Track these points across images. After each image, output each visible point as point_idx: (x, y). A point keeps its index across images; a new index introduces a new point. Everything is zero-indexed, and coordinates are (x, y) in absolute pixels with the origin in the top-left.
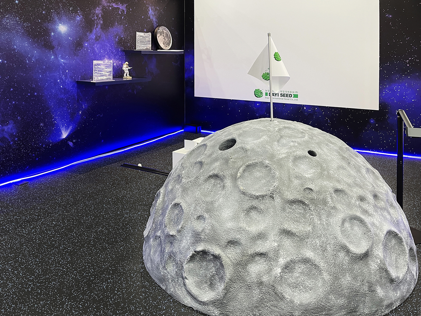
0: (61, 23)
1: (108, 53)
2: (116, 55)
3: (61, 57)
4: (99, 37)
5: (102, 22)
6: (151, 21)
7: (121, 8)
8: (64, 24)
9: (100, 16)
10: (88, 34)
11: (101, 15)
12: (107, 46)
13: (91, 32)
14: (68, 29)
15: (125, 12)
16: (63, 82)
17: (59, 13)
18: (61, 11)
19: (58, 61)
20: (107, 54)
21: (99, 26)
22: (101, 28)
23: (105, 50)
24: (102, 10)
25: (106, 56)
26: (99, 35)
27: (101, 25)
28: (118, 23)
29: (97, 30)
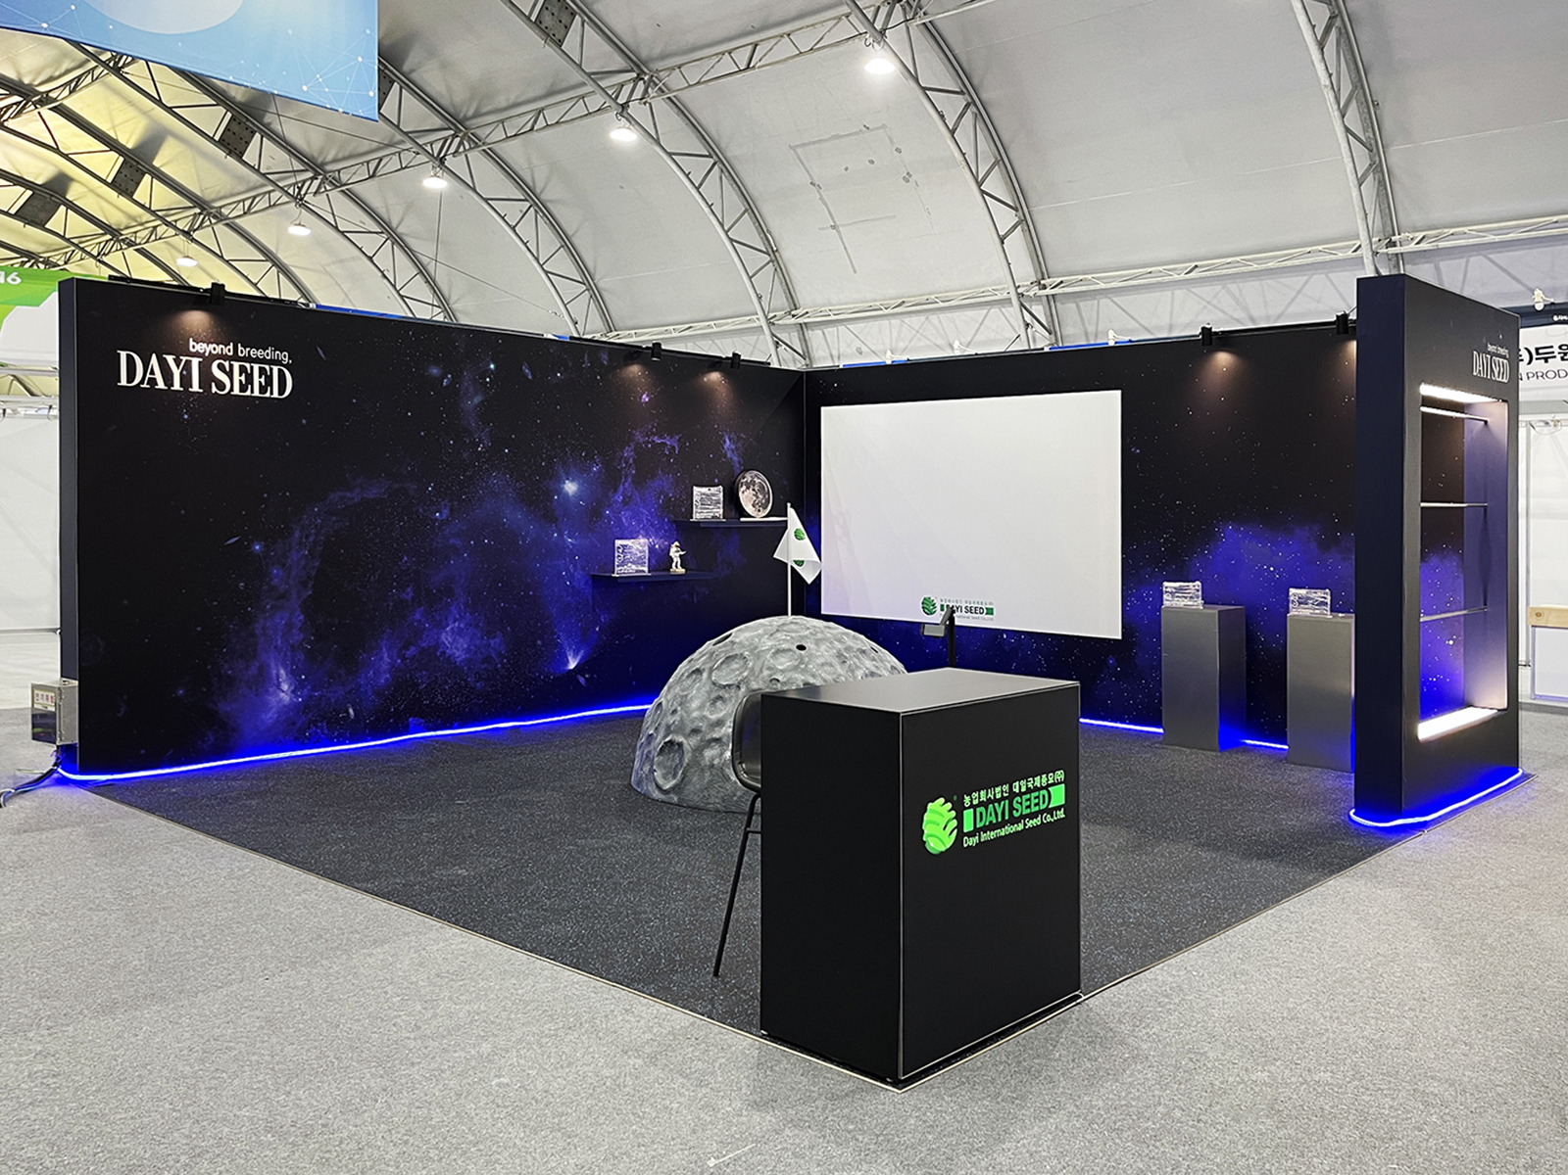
0: (568, 479)
1: (644, 526)
2: (660, 529)
3: (569, 533)
4: (630, 497)
5: (634, 472)
6: (730, 462)
7: (668, 443)
8: (572, 481)
9: (631, 461)
10: (610, 494)
11: (634, 460)
12: (642, 513)
13: (616, 490)
14: (579, 489)
15: (677, 450)
16: (571, 578)
17: (565, 463)
18: (568, 459)
19: (565, 541)
20: (642, 528)
21: (630, 480)
22: (633, 481)
23: (639, 522)
24: (635, 450)
25: (642, 532)
26: (629, 495)
27: (633, 476)
28: (662, 471)
29: (626, 486)
